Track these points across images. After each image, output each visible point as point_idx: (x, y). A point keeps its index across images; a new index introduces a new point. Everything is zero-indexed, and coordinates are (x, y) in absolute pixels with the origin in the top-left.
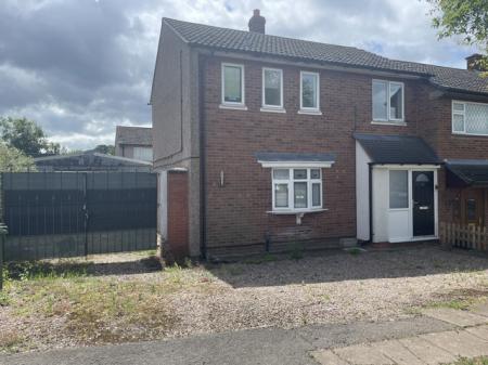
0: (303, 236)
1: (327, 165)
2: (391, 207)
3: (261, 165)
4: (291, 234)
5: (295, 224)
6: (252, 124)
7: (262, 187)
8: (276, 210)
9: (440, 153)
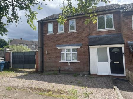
0: (71, 69)
1: (79, 47)
2: (98, 62)
3: (57, 48)
4: (67, 68)
5: (68, 66)
6: (55, 37)
7: (58, 54)
8: (62, 61)
9: (124, 39)
